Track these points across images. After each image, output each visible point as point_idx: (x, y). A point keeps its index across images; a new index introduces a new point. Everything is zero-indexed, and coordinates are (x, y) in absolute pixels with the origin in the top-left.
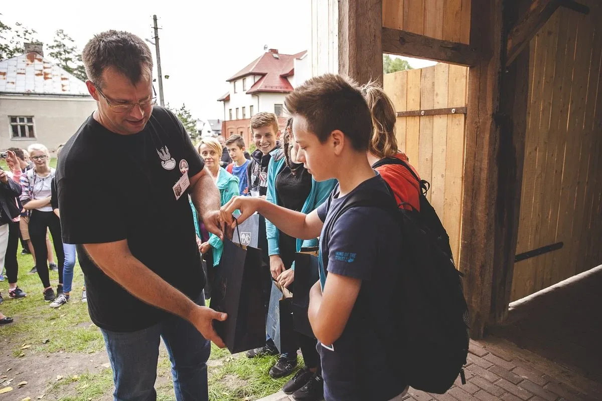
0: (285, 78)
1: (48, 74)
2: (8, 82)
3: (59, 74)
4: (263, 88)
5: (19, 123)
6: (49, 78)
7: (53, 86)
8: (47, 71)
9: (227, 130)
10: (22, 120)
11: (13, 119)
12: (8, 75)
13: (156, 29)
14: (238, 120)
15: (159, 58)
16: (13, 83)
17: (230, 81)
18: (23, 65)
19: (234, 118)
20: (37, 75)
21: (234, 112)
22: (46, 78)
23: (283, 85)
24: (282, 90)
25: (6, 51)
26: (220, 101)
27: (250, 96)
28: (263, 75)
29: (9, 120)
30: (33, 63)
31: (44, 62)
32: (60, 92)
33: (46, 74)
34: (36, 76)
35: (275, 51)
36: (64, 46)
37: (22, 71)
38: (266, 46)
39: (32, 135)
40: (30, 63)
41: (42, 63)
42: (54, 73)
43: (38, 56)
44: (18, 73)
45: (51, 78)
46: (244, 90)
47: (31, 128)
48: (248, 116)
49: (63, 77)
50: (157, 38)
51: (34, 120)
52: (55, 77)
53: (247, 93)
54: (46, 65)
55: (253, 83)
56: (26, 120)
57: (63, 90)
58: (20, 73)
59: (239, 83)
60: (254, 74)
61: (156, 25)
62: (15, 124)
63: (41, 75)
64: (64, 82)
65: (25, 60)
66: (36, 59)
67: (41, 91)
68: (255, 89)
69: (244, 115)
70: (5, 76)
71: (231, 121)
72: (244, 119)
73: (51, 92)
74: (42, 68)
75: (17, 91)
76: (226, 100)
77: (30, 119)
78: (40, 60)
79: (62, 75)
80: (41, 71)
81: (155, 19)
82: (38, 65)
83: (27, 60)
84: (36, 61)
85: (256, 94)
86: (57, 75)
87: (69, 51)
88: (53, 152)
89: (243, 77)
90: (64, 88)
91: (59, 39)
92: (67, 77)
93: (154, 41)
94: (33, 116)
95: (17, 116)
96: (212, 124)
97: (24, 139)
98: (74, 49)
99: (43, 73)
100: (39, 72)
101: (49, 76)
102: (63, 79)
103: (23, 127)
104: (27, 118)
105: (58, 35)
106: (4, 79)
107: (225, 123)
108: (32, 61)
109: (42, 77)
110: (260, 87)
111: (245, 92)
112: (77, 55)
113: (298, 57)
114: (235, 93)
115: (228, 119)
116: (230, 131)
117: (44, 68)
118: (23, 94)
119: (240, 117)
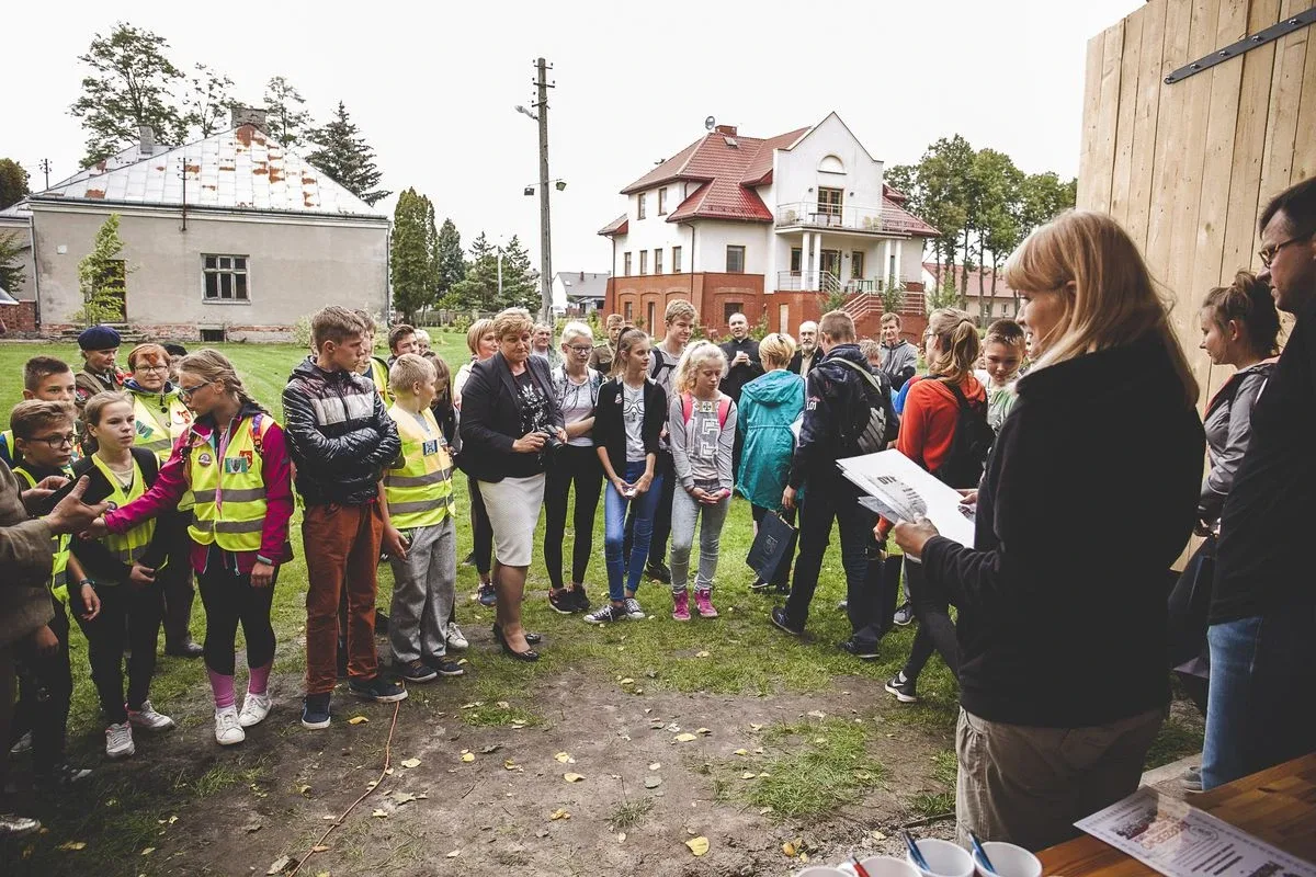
0: (752, 190)
1: (277, 170)
2: (204, 187)
3: (298, 171)
4: (706, 211)
5: (219, 269)
6: (278, 179)
7: (286, 196)
8: (275, 164)
9: (617, 298)
10: (225, 263)
11: (210, 261)
12: (204, 171)
13: (542, 86)
14: (643, 277)
15: (546, 146)
16: (213, 188)
17: (629, 192)
18: (231, 153)
19: (635, 271)
20: (255, 172)
21: (635, 259)
22: (273, 179)
23: (746, 205)
24: (746, 215)
25: (171, 121)
26: (606, 234)
27: (674, 226)
28: (705, 182)
29: (202, 263)
30: (249, 149)
31: (269, 147)
32: (301, 208)
33: (273, 171)
34: (254, 176)
35: (729, 131)
36: (284, 110)
37: (230, 165)
38: (711, 120)
39: (242, 294)
40: (242, 147)
41: (265, 147)
42: (288, 168)
43: (258, 134)
44: (221, 169)
45: (283, 179)
46: (660, 214)
47: (241, 280)
48: (667, 269)
49: (305, 177)
50: (543, 106)
51: (248, 264)
52: (291, 176)
53: (668, 221)
54: (273, 152)
55: (683, 199)
56: (233, 264)
57: (308, 205)
58: (226, 169)
59: (652, 198)
60: (684, 180)
61: (544, 80)
62: (213, 270)
63: (264, 172)
64: (309, 188)
65: (233, 141)
66: (254, 139)
67: (266, 206)
68: (687, 212)
69: (658, 267)
70: (198, 175)
71: (627, 277)
72: (658, 276)
73: (283, 208)
74: (266, 159)
75: (222, 203)
76: (619, 233)
77: (241, 263)
78: (262, 142)
79: (303, 173)
80: (265, 163)
81: (542, 66)
82: (257, 152)
83: (237, 141)
84: (253, 143)
85: (686, 222)
86: (295, 174)
87: (291, 121)
88: (281, 330)
89: (662, 185)
90: (309, 200)
91: (274, 96)
92: (313, 178)
93: (536, 111)
94: (248, 256)
95: (217, 255)
96: (568, 283)
97: (227, 301)
98: (303, 118)
99: (267, 169)
100: (261, 167)
101: (280, 175)
102: (305, 181)
103: (226, 278)
104: (236, 260)
105: (273, 89)
106: (197, 179)
107: (613, 283)
108: (247, 144)
109: (268, 175)
110: (699, 207)
111: (665, 217)
112: (308, 129)
113: (785, 143)
114: (641, 217)
115: (620, 273)
116: (624, 299)
117: (270, 158)
118: (232, 210)
119: (650, 270)
